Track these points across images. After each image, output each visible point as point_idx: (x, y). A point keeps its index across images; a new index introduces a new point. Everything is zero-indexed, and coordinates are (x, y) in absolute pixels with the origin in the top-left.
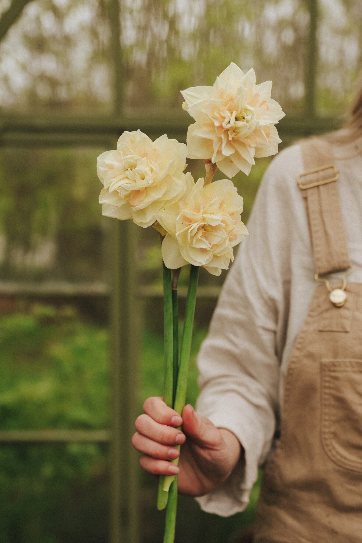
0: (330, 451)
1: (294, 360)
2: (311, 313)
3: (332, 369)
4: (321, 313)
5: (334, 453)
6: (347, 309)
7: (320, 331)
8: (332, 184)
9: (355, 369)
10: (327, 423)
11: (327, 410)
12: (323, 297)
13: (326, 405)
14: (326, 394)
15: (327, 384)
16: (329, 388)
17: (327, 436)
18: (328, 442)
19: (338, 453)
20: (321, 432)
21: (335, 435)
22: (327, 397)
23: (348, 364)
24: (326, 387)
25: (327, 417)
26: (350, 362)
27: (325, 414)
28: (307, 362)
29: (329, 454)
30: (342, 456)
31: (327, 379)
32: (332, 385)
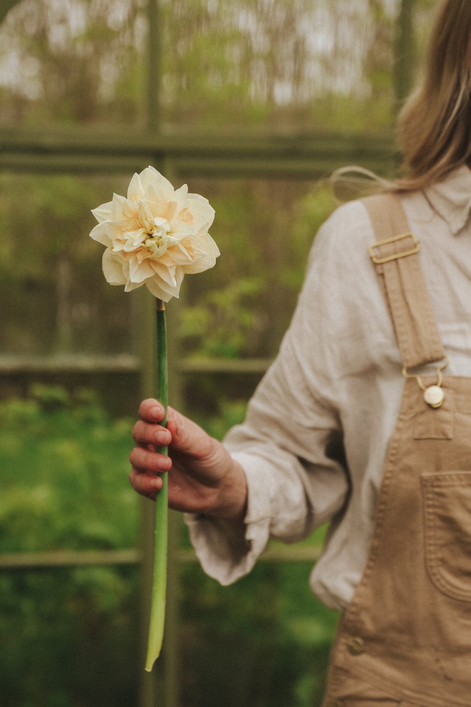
0: (438, 580)
1: (389, 475)
2: (403, 417)
3: (435, 484)
4: (415, 417)
5: (443, 582)
6: (446, 410)
7: (417, 439)
8: (413, 257)
9: (464, 483)
10: (432, 548)
11: (431, 533)
12: (415, 396)
13: (430, 527)
14: (429, 513)
15: (430, 502)
16: (433, 506)
17: (433, 564)
18: (435, 571)
19: (448, 583)
20: (426, 559)
21: (443, 561)
22: (431, 517)
23: (454, 477)
24: (429, 506)
25: (432, 542)
26: (457, 475)
27: (430, 538)
28: (404, 477)
29: (437, 584)
30: (453, 586)
31: (430, 496)
32: (436, 503)
